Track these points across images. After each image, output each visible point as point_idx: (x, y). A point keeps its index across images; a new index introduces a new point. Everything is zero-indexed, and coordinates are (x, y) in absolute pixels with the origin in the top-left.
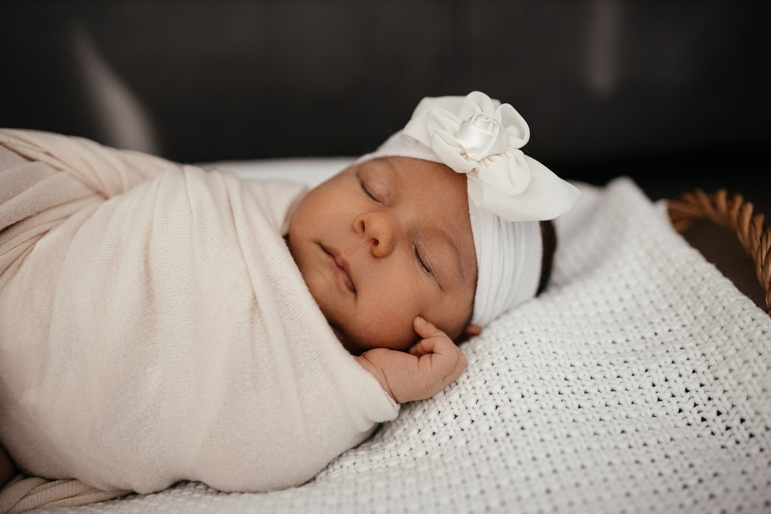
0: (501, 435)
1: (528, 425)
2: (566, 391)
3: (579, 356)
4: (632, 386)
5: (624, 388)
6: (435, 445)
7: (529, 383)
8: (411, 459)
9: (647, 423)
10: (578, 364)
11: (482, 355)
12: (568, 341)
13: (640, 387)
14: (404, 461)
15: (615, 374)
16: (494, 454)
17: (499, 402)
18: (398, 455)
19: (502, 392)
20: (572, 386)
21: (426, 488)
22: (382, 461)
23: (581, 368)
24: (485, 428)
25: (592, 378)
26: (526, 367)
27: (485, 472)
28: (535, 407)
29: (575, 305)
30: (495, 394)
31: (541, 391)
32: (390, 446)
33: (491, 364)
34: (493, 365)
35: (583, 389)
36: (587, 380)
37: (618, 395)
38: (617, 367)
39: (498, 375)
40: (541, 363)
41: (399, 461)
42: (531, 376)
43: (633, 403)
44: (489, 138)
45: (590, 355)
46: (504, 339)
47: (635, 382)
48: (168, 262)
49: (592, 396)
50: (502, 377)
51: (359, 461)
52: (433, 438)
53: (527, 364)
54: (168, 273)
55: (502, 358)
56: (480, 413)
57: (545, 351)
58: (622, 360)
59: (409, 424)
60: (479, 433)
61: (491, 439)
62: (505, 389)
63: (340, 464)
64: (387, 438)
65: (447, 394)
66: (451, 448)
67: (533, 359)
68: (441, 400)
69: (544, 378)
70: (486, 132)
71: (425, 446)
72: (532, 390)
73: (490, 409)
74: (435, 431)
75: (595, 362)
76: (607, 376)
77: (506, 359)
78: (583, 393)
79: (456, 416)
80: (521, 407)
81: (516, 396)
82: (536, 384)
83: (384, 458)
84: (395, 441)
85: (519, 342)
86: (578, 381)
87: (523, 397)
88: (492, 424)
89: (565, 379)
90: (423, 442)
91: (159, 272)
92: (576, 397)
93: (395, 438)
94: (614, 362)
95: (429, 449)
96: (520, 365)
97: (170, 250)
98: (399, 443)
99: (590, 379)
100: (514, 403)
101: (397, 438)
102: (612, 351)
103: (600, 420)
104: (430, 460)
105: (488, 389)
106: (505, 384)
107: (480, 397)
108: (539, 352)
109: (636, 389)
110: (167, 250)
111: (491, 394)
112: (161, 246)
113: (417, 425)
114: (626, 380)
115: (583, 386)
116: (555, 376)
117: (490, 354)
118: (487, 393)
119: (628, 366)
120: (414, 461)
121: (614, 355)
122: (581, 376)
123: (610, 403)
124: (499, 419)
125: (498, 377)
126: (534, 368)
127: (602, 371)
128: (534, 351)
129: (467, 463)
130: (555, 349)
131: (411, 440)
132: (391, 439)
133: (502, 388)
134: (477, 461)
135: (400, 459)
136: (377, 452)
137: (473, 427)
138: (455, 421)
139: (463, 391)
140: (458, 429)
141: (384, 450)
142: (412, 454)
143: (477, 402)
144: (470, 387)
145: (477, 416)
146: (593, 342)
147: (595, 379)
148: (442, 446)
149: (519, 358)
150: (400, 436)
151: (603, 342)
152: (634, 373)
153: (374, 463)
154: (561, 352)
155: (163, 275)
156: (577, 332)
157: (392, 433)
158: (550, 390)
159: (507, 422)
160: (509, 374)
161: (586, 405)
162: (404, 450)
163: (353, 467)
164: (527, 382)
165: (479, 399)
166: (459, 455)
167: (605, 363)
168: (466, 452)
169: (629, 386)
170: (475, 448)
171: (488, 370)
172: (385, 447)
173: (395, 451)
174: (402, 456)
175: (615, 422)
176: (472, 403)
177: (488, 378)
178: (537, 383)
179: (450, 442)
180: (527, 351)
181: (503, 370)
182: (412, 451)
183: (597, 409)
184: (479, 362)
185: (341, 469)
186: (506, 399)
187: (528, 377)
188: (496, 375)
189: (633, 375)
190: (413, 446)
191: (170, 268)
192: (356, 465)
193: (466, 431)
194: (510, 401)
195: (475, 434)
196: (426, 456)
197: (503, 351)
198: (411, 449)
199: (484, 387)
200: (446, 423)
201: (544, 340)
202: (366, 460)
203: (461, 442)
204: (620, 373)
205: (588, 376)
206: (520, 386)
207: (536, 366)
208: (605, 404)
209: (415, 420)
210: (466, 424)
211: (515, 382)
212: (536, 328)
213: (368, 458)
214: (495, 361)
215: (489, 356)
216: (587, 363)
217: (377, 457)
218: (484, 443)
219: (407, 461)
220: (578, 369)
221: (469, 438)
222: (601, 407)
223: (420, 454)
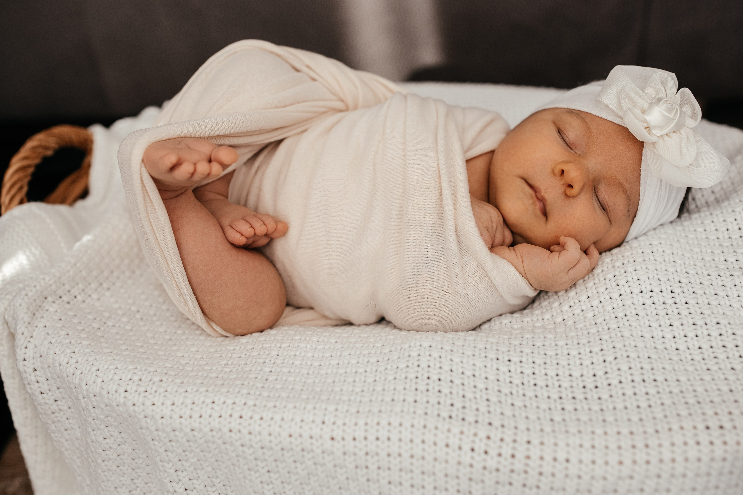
0: (621, 315)
1: (641, 313)
2: (677, 290)
3: (695, 266)
4: (733, 294)
5: (726, 294)
6: (571, 315)
7: (648, 282)
8: (552, 323)
9: (739, 320)
10: (692, 272)
11: (617, 257)
12: (688, 255)
13: (739, 295)
14: (546, 323)
15: (720, 284)
16: (614, 326)
17: (622, 292)
18: (543, 319)
19: (627, 285)
20: (683, 287)
21: (561, 343)
22: (531, 322)
23: (693, 275)
24: (609, 308)
25: (701, 284)
26: (649, 269)
27: (605, 337)
28: (649, 302)
29: (700, 229)
30: (621, 286)
31: (656, 290)
32: (537, 312)
33: (622, 264)
34: (623, 264)
35: (692, 290)
36: (697, 284)
37: (719, 298)
38: (723, 278)
39: (625, 272)
40: (661, 268)
41: (543, 323)
42: (651, 277)
43: (730, 306)
44: (670, 120)
45: (703, 267)
46: (636, 248)
47: (736, 291)
48: (394, 165)
49: (699, 296)
50: (628, 274)
51: (514, 321)
52: (570, 310)
53: (650, 267)
54: (393, 173)
55: (632, 260)
56: (608, 297)
57: (666, 259)
58: (728, 274)
59: (554, 299)
60: (604, 311)
61: (613, 316)
62: (629, 284)
63: (500, 321)
64: (536, 307)
65: (585, 282)
66: (582, 318)
67: (656, 264)
68: (580, 285)
69: (661, 280)
70: (669, 116)
71: (563, 315)
72: (649, 288)
73: (615, 296)
74: (572, 305)
75: (706, 273)
76: (714, 284)
77: (634, 261)
78: (691, 293)
79: (588, 297)
80: (639, 299)
81: (637, 291)
82: (653, 283)
83: (532, 320)
84: (541, 309)
85: (648, 251)
86: (689, 284)
87: (641, 292)
88: (615, 306)
89: (679, 282)
90: (562, 312)
91: (387, 172)
92: (685, 295)
93: (541, 307)
94: (722, 274)
95: (565, 317)
96: (644, 267)
97: (396, 157)
98: (544, 310)
99: (699, 284)
100: (634, 295)
101: (543, 307)
102: (722, 266)
103: (701, 314)
104: (566, 325)
105: (616, 281)
106: (630, 279)
107: (609, 286)
108: (662, 260)
109: (735, 297)
110: (393, 156)
111: (617, 285)
112: (390, 153)
113: (560, 300)
114: (728, 289)
115: (692, 288)
116: (671, 278)
117: (623, 256)
118: (614, 284)
119: (732, 279)
120: (554, 324)
121: (723, 269)
122: (692, 281)
123: (712, 302)
124: (621, 304)
125: (625, 274)
126: (655, 271)
127: (711, 280)
128: (657, 259)
129: (593, 330)
130: (675, 259)
131: (553, 310)
132: (539, 307)
133: (627, 282)
134: (600, 330)
135: (544, 322)
136: (527, 315)
137: (600, 305)
138: (587, 300)
139: (596, 281)
140: (589, 305)
141: (533, 314)
142: (553, 319)
143: (606, 290)
144: (602, 279)
145: (605, 299)
146: (708, 258)
147: (704, 285)
148: (576, 316)
149: (645, 262)
150: (546, 306)
151: (716, 259)
152: (736, 285)
153: (524, 323)
154: (679, 262)
155: (390, 174)
156: (697, 250)
157: (540, 304)
158: (664, 289)
159: (626, 307)
160: (634, 273)
161: (692, 302)
162: (547, 316)
163: (509, 324)
164: (647, 281)
165: (608, 287)
166: (587, 324)
167: (714, 274)
168: (593, 323)
169: (730, 294)
170: (600, 320)
171: (619, 267)
172: (534, 312)
173: (541, 316)
174: (545, 320)
175: (713, 316)
176: (602, 289)
177: (617, 273)
178: (655, 283)
179: (582, 314)
180: (652, 258)
181: (630, 269)
182: (553, 317)
183: (700, 306)
184: (612, 261)
185: (500, 325)
186: (628, 291)
187: (648, 277)
188: (624, 272)
189: (735, 286)
190: (555, 314)
191: (395, 170)
192: (512, 323)
193: (595, 308)
194: (631, 293)
195: (602, 310)
196: (563, 322)
197: (633, 255)
198: (553, 316)
199: (613, 279)
200: (580, 300)
201: (668, 251)
202: (519, 320)
203: (590, 315)
204: (724, 283)
205: (698, 281)
206: (641, 284)
207: (656, 270)
208: (707, 303)
209: (558, 297)
210: (596, 303)
211: (638, 279)
212: (663, 242)
213: (521, 319)
214: (625, 262)
215: (622, 258)
216: (700, 273)
217: (527, 319)
218: (607, 318)
219: (549, 324)
220: (691, 276)
221: (596, 313)
222: (704, 304)
223: (559, 320)
